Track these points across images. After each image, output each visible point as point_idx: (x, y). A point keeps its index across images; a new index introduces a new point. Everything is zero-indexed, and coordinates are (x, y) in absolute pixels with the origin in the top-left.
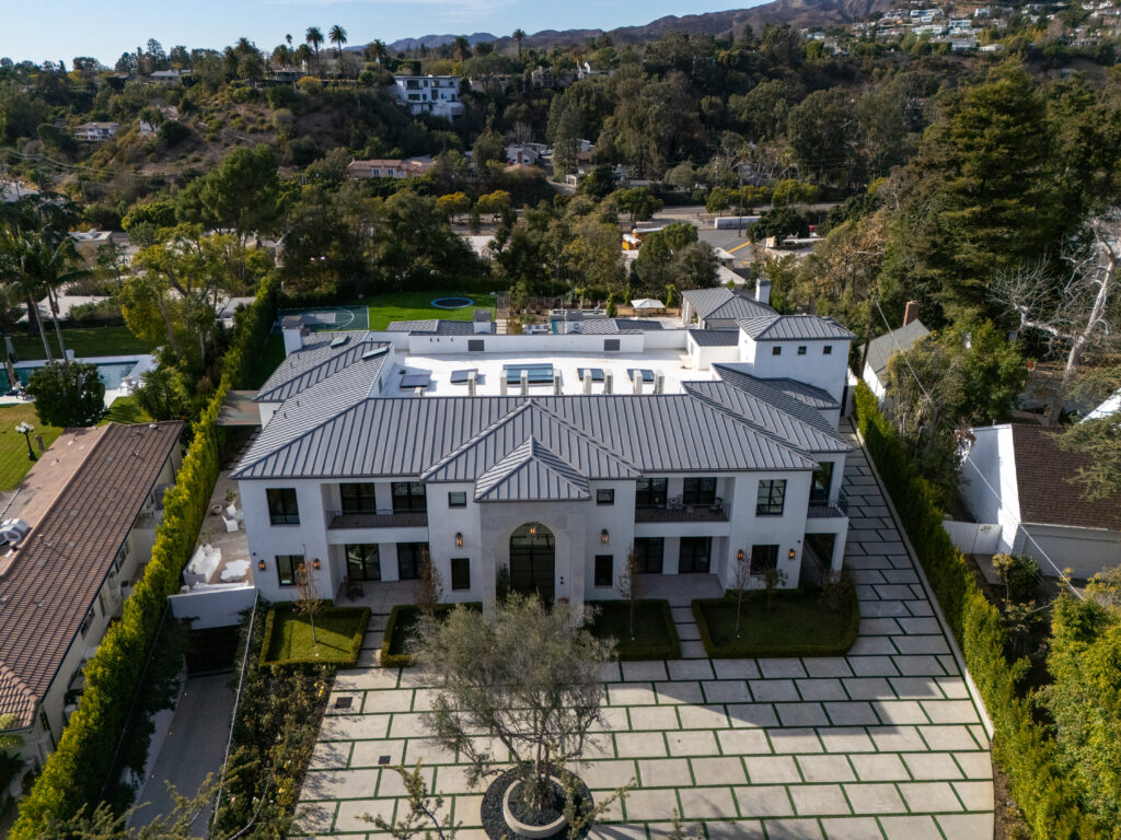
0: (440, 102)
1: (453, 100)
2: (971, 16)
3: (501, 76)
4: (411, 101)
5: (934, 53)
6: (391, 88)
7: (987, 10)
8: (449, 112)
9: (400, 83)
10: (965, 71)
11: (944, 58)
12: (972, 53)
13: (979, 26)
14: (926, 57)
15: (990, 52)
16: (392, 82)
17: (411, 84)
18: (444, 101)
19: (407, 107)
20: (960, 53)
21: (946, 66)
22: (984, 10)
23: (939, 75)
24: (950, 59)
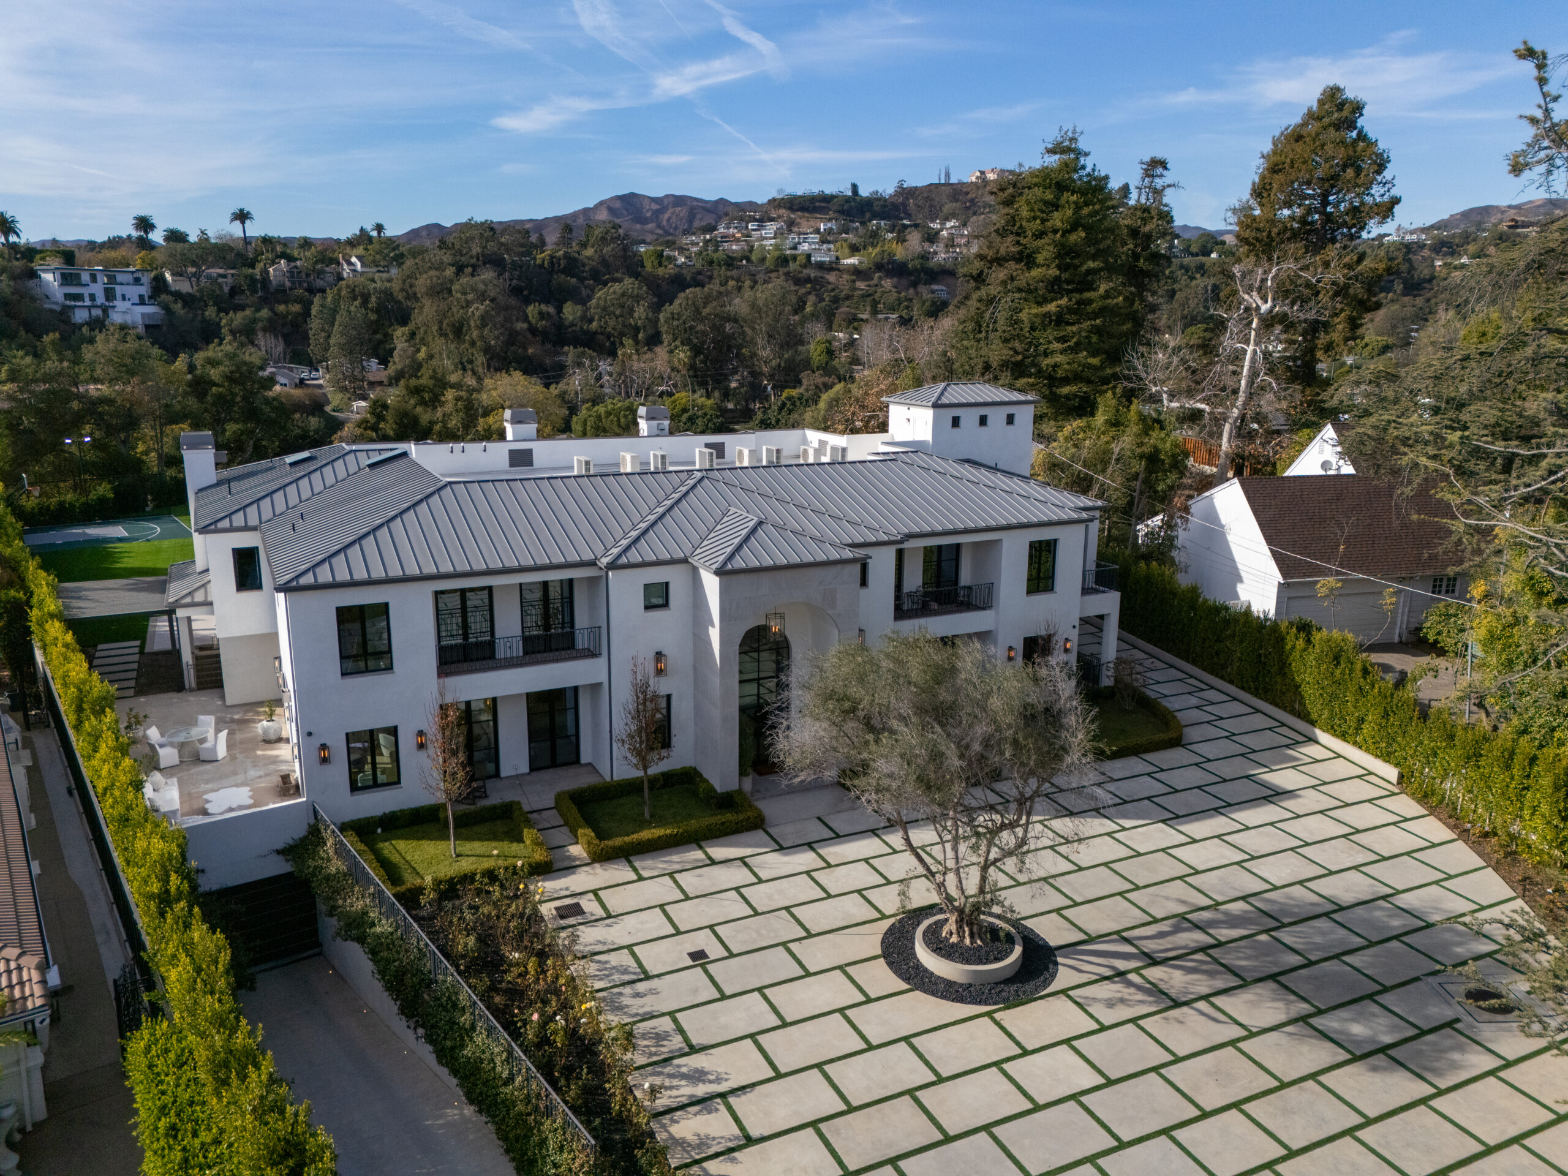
0: (119, 304)
1: (142, 302)
2: (817, 231)
3: (221, 271)
4: (68, 303)
5: (793, 266)
6: (31, 283)
7: (832, 225)
8: (139, 320)
9: (48, 277)
10: (830, 287)
11: (806, 271)
12: (833, 267)
13: (829, 242)
14: (786, 270)
15: (854, 265)
16: (33, 275)
17: (67, 279)
18: (128, 304)
19: (61, 313)
20: (820, 266)
21: (808, 280)
22: (829, 225)
23: (803, 291)
24: (813, 273)
